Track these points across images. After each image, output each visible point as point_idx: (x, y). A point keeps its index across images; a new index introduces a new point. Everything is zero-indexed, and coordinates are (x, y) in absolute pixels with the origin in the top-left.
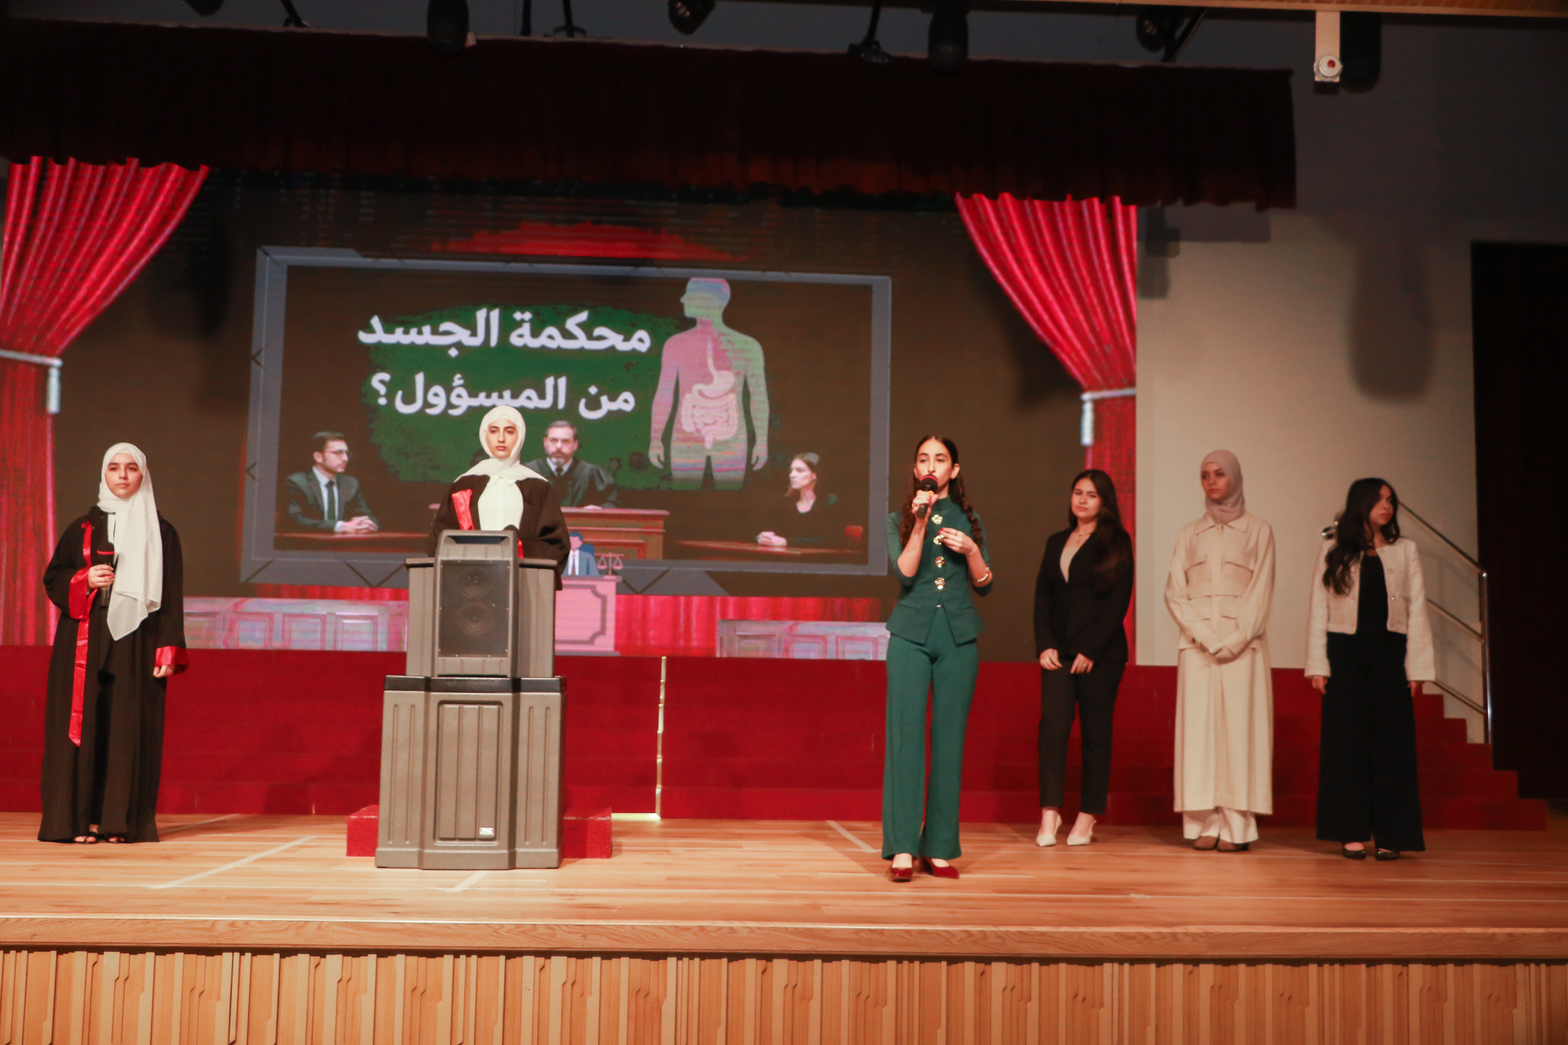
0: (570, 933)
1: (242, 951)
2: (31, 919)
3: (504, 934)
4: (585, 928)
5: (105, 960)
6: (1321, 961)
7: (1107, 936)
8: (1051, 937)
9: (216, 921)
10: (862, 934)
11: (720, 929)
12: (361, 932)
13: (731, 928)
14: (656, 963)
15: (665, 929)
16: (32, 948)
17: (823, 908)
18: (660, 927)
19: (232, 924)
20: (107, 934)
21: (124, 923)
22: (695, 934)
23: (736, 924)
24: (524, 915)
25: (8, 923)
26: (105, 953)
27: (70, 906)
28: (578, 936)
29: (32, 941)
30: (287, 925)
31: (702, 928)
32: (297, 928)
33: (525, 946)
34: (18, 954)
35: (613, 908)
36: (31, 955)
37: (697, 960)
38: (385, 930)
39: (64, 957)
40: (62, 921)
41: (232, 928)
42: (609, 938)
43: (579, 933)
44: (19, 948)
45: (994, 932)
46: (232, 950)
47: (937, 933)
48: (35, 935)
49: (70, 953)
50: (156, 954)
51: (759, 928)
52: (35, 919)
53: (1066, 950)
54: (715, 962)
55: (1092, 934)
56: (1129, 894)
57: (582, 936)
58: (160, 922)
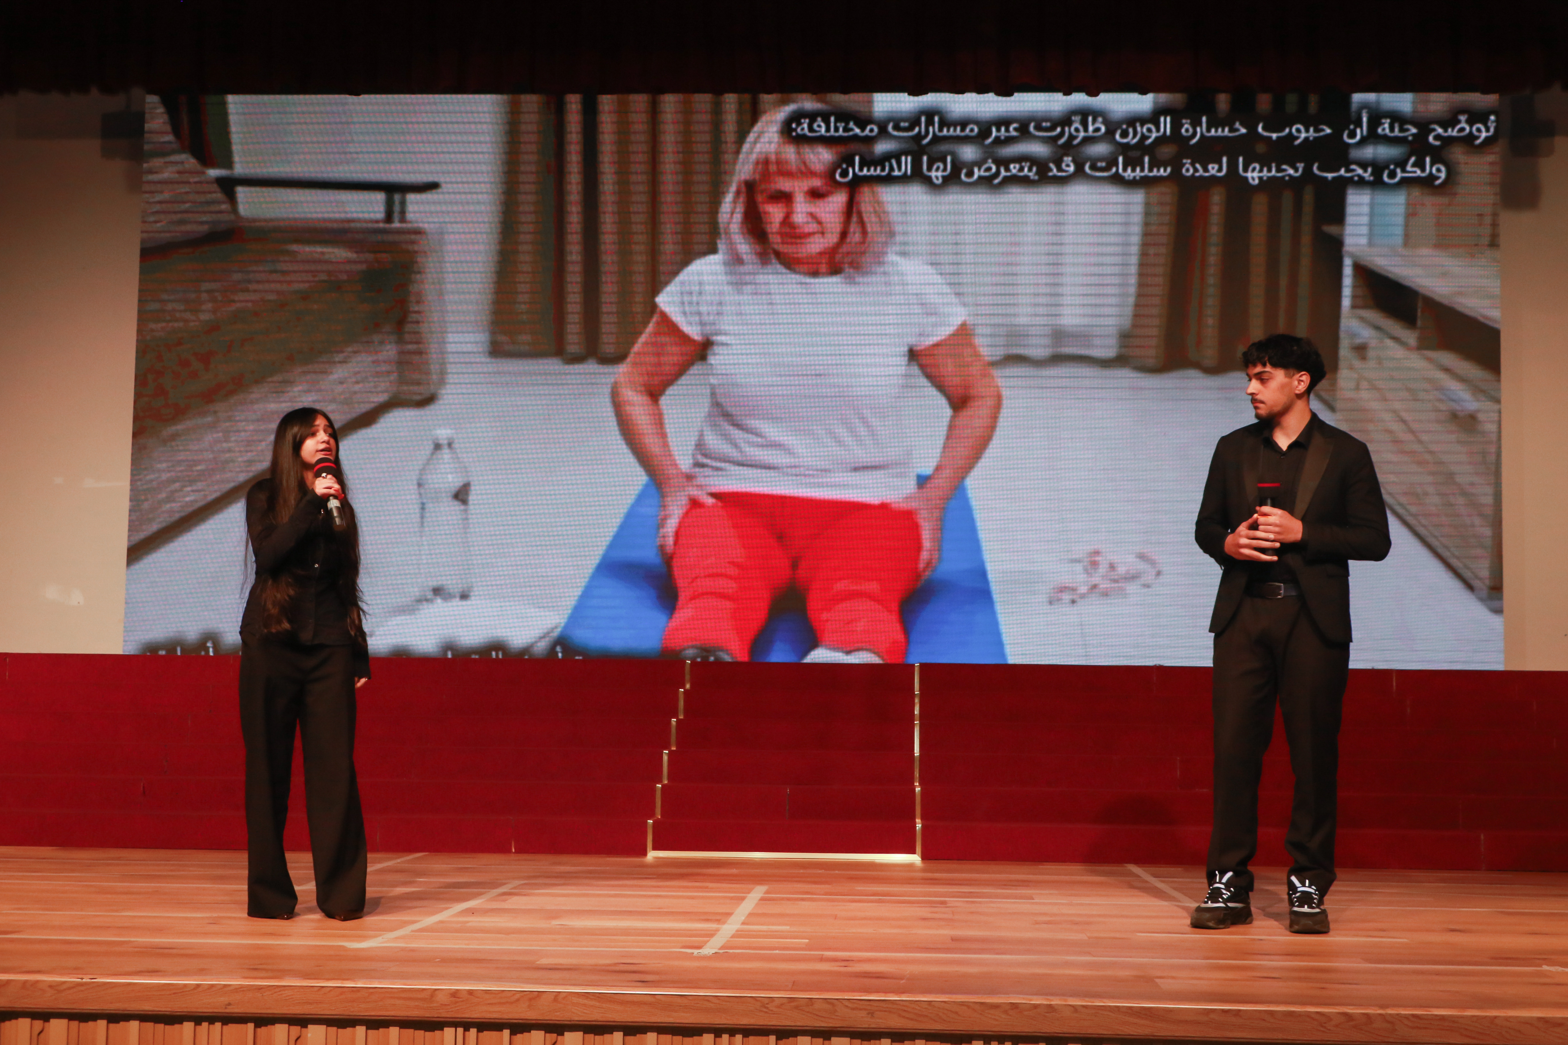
0: (853, 1009)
1: (467, 1025)
2: (225, 986)
3: (775, 1009)
4: (871, 1003)
5: (309, 1035)
7: (1527, 1022)
8: (1454, 1022)
9: (436, 990)
10: (1212, 1016)
11: (1036, 1006)
12: (604, 1005)
13: (1050, 1006)
15: (968, 1007)
16: (227, 1019)
17: (1157, 980)
18: (962, 1004)
19: (455, 994)
20: (311, 1004)
21: (330, 991)
22: (1006, 1012)
23: (1056, 1001)
24: (795, 986)
25: (200, 989)
26: (309, 1026)
27: (266, 970)
28: (863, 1014)
29: (227, 1011)
30: (518, 996)
31: (1014, 1006)
32: (530, 1000)
33: (799, 1024)
34: (211, 1026)
35: (902, 979)
36: (225, 1027)
38: (633, 1003)
39: (263, 1031)
40: (260, 988)
41: (453, 999)
42: (900, 1016)
43: (865, 1009)
44: (212, 1019)
45: (1380, 1015)
46: (455, 1024)
47: (1308, 1015)
48: (229, 1004)
49: (269, 1027)
50: (367, 1029)
51: (1083, 1006)
52: (229, 985)
53: (1474, 1038)
55: (1507, 1019)
56: (1540, 966)
57: (868, 1014)
58: (371, 990)
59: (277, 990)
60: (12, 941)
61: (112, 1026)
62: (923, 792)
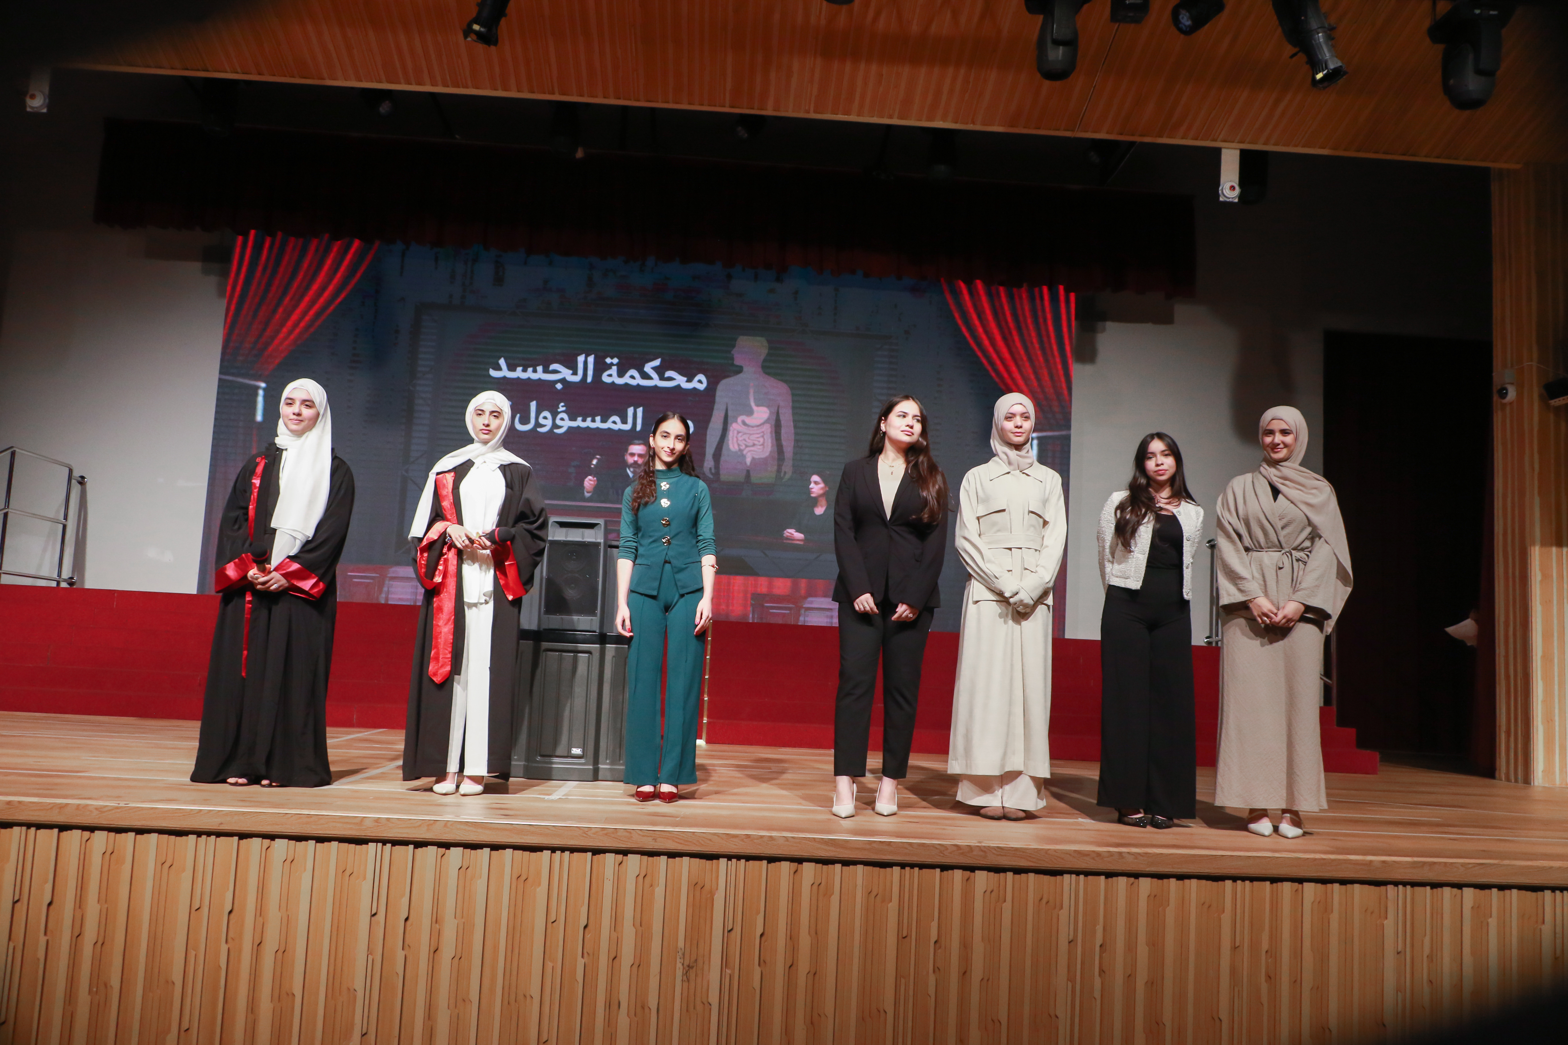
0: (643, 836)
1: (384, 842)
2: (219, 811)
3: (591, 835)
4: (655, 832)
5: (276, 846)
6: (1234, 879)
7: (1067, 853)
8: (1023, 852)
9: (364, 817)
10: (874, 845)
11: (762, 837)
12: (478, 830)
13: (771, 837)
14: (710, 862)
15: (718, 836)
16: (219, 834)
18: (715, 834)
19: (377, 820)
20: (278, 825)
21: (292, 816)
22: (742, 840)
23: (774, 834)
24: (607, 820)
25: (202, 813)
26: (276, 840)
27: (250, 801)
28: (650, 839)
29: (219, 828)
30: (420, 823)
31: (748, 836)
32: (428, 825)
33: (607, 845)
34: (208, 838)
35: (678, 817)
36: (218, 839)
37: (743, 861)
38: (498, 829)
39: (244, 842)
40: (244, 813)
41: (376, 824)
42: (674, 841)
43: (651, 836)
44: (209, 834)
45: (978, 846)
46: (376, 841)
47: (933, 846)
48: (222, 824)
49: (249, 839)
50: (316, 842)
51: (792, 837)
52: (222, 811)
53: (1035, 862)
54: (757, 863)
55: (1055, 851)
57: (653, 839)
58: (321, 817)
59: (255, 815)
60: (80, 777)
61: (139, 836)
62: (709, 701)
